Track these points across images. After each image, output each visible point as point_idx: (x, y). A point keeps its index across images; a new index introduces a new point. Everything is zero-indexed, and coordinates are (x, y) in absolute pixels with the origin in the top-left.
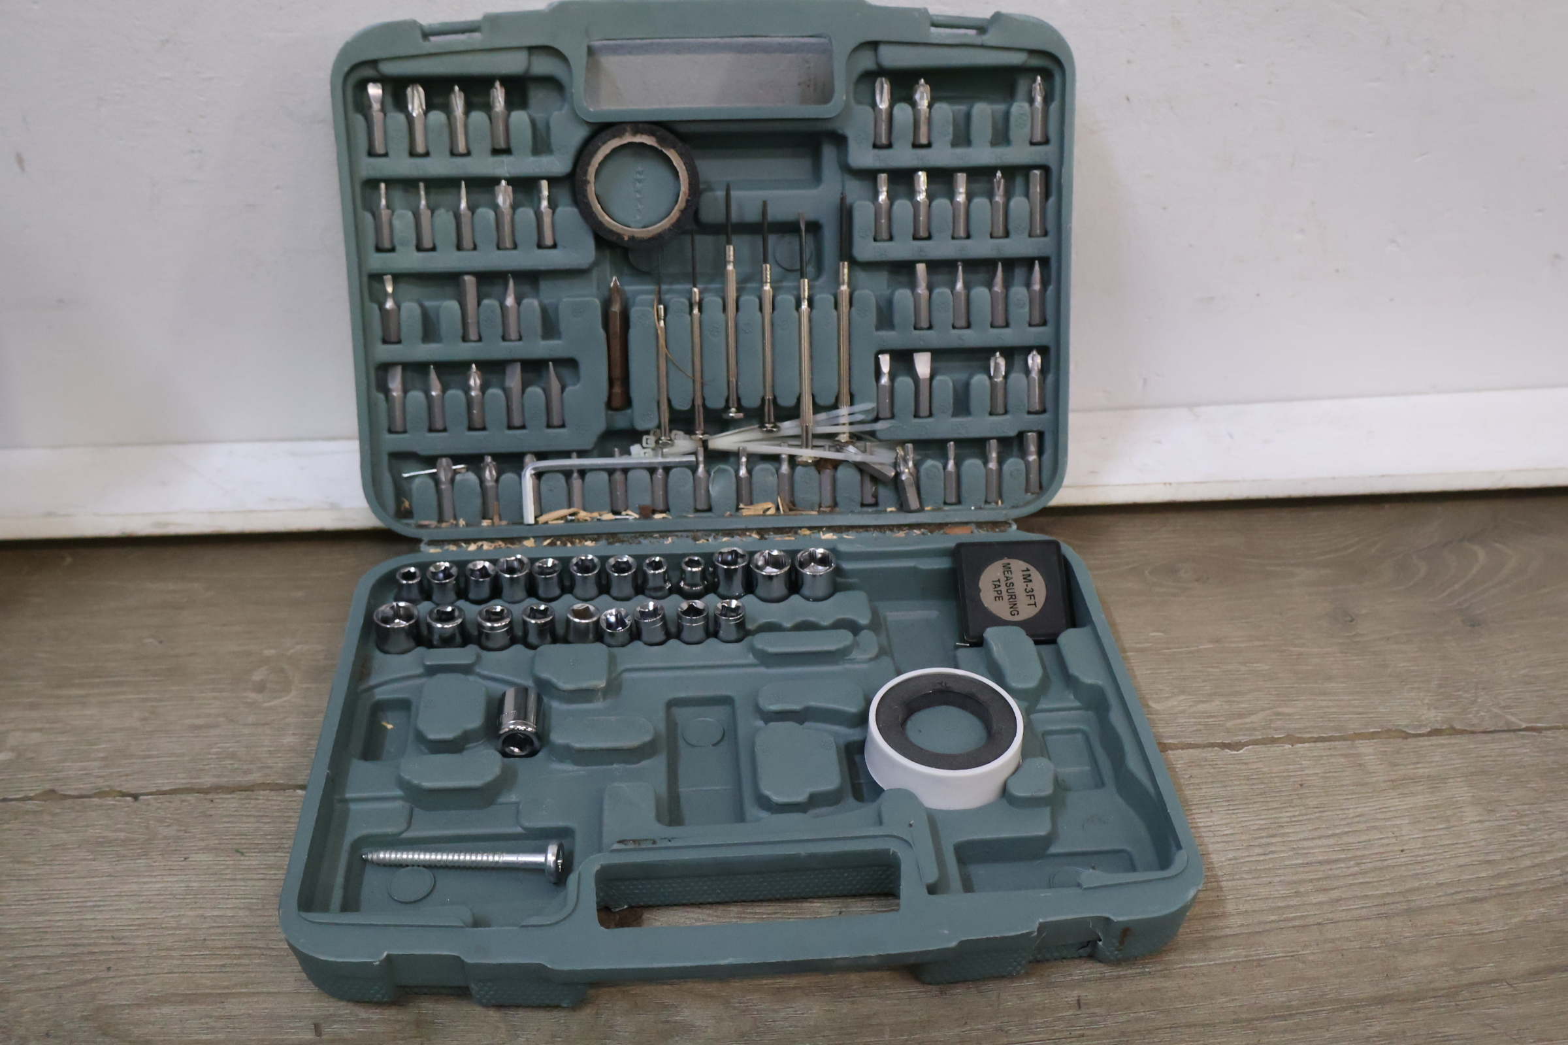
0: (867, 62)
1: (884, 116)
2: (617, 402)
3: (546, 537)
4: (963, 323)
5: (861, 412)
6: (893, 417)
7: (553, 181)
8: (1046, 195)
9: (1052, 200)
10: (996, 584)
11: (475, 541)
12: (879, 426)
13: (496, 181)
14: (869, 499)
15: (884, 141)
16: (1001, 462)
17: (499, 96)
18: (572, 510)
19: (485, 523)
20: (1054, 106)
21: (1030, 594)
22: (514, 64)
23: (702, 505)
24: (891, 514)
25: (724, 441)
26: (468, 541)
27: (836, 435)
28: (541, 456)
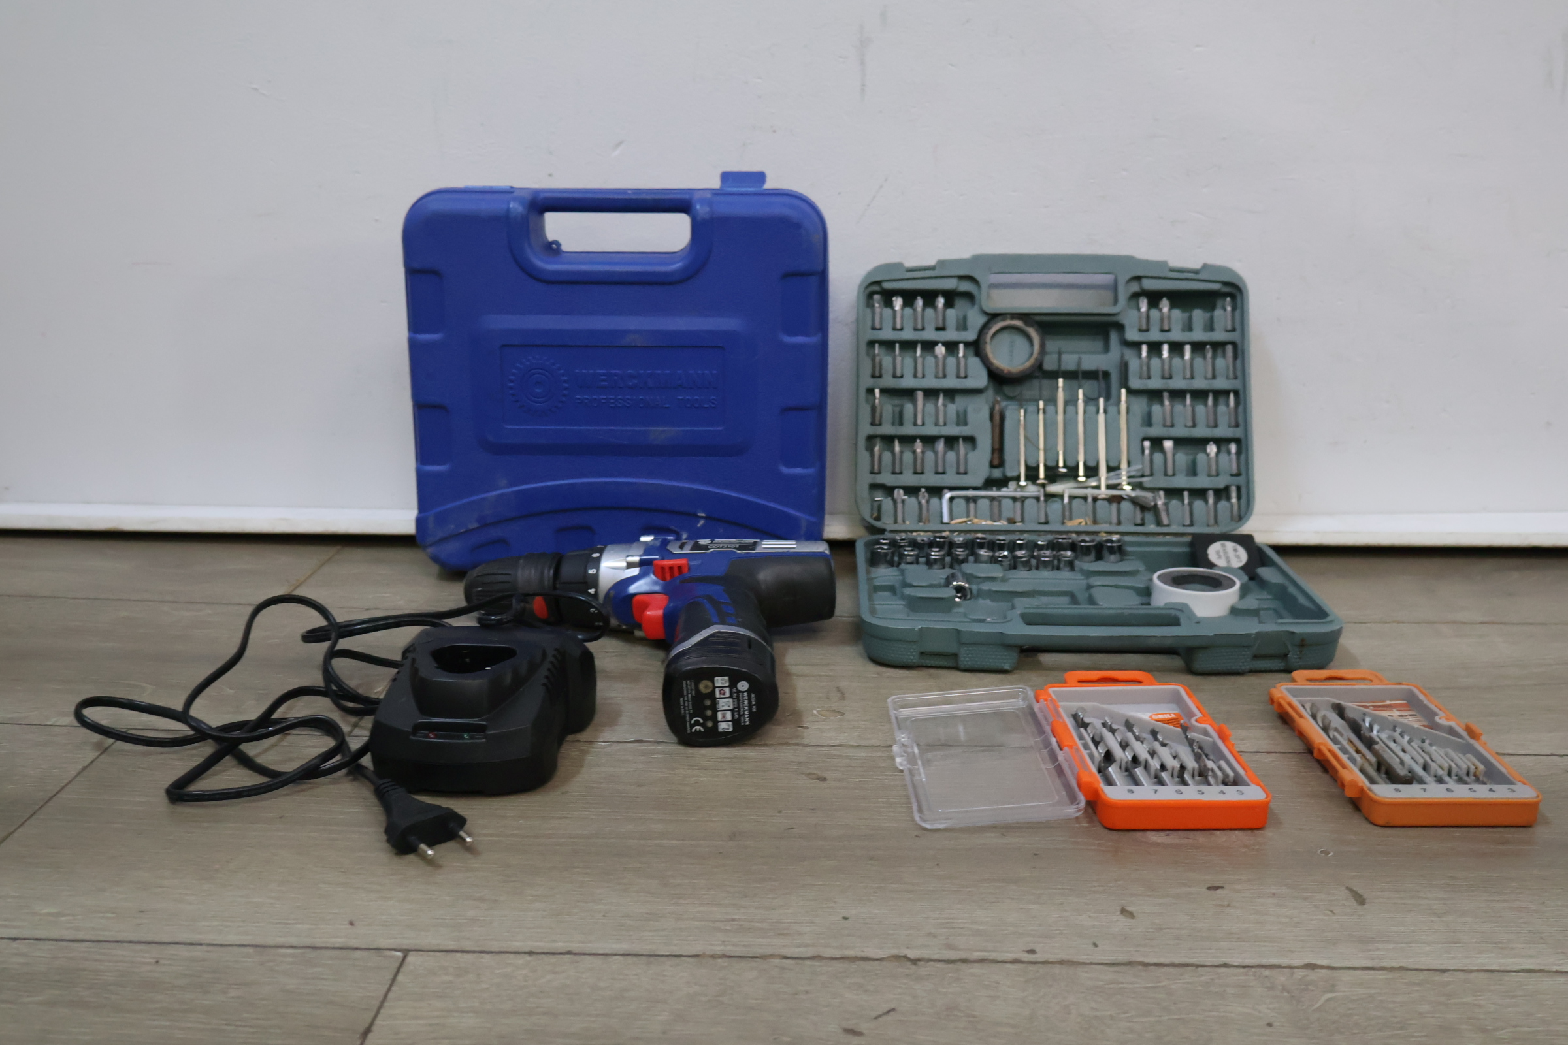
0: (1135, 287)
1: (1144, 315)
2: (996, 462)
3: (955, 531)
4: (1190, 424)
5: (1135, 471)
6: (1152, 475)
7: (967, 344)
8: (1235, 357)
9: (1239, 361)
10: (1218, 553)
11: (916, 531)
12: (1144, 480)
13: (935, 343)
14: (1139, 521)
15: (1144, 327)
16: (1216, 503)
17: (941, 301)
18: (969, 519)
19: (921, 524)
20: (1238, 313)
21: (1238, 557)
22: (950, 284)
23: (1043, 520)
24: (1152, 528)
25: (1053, 488)
26: (912, 531)
27: (1119, 484)
28: (951, 489)
